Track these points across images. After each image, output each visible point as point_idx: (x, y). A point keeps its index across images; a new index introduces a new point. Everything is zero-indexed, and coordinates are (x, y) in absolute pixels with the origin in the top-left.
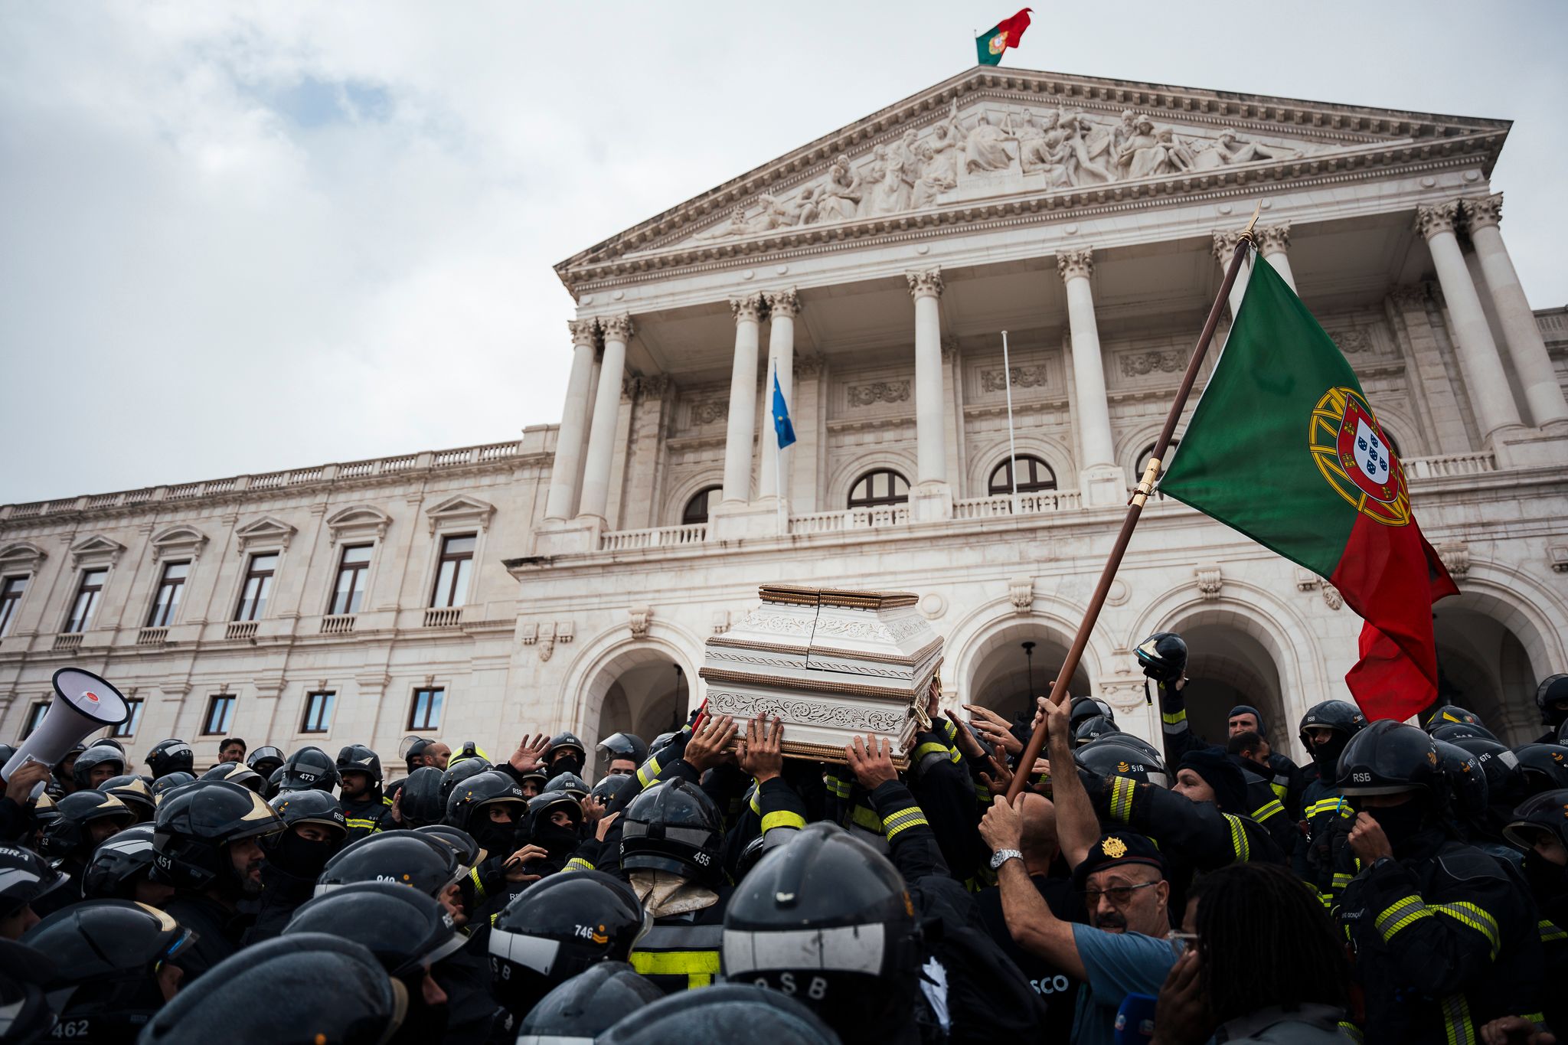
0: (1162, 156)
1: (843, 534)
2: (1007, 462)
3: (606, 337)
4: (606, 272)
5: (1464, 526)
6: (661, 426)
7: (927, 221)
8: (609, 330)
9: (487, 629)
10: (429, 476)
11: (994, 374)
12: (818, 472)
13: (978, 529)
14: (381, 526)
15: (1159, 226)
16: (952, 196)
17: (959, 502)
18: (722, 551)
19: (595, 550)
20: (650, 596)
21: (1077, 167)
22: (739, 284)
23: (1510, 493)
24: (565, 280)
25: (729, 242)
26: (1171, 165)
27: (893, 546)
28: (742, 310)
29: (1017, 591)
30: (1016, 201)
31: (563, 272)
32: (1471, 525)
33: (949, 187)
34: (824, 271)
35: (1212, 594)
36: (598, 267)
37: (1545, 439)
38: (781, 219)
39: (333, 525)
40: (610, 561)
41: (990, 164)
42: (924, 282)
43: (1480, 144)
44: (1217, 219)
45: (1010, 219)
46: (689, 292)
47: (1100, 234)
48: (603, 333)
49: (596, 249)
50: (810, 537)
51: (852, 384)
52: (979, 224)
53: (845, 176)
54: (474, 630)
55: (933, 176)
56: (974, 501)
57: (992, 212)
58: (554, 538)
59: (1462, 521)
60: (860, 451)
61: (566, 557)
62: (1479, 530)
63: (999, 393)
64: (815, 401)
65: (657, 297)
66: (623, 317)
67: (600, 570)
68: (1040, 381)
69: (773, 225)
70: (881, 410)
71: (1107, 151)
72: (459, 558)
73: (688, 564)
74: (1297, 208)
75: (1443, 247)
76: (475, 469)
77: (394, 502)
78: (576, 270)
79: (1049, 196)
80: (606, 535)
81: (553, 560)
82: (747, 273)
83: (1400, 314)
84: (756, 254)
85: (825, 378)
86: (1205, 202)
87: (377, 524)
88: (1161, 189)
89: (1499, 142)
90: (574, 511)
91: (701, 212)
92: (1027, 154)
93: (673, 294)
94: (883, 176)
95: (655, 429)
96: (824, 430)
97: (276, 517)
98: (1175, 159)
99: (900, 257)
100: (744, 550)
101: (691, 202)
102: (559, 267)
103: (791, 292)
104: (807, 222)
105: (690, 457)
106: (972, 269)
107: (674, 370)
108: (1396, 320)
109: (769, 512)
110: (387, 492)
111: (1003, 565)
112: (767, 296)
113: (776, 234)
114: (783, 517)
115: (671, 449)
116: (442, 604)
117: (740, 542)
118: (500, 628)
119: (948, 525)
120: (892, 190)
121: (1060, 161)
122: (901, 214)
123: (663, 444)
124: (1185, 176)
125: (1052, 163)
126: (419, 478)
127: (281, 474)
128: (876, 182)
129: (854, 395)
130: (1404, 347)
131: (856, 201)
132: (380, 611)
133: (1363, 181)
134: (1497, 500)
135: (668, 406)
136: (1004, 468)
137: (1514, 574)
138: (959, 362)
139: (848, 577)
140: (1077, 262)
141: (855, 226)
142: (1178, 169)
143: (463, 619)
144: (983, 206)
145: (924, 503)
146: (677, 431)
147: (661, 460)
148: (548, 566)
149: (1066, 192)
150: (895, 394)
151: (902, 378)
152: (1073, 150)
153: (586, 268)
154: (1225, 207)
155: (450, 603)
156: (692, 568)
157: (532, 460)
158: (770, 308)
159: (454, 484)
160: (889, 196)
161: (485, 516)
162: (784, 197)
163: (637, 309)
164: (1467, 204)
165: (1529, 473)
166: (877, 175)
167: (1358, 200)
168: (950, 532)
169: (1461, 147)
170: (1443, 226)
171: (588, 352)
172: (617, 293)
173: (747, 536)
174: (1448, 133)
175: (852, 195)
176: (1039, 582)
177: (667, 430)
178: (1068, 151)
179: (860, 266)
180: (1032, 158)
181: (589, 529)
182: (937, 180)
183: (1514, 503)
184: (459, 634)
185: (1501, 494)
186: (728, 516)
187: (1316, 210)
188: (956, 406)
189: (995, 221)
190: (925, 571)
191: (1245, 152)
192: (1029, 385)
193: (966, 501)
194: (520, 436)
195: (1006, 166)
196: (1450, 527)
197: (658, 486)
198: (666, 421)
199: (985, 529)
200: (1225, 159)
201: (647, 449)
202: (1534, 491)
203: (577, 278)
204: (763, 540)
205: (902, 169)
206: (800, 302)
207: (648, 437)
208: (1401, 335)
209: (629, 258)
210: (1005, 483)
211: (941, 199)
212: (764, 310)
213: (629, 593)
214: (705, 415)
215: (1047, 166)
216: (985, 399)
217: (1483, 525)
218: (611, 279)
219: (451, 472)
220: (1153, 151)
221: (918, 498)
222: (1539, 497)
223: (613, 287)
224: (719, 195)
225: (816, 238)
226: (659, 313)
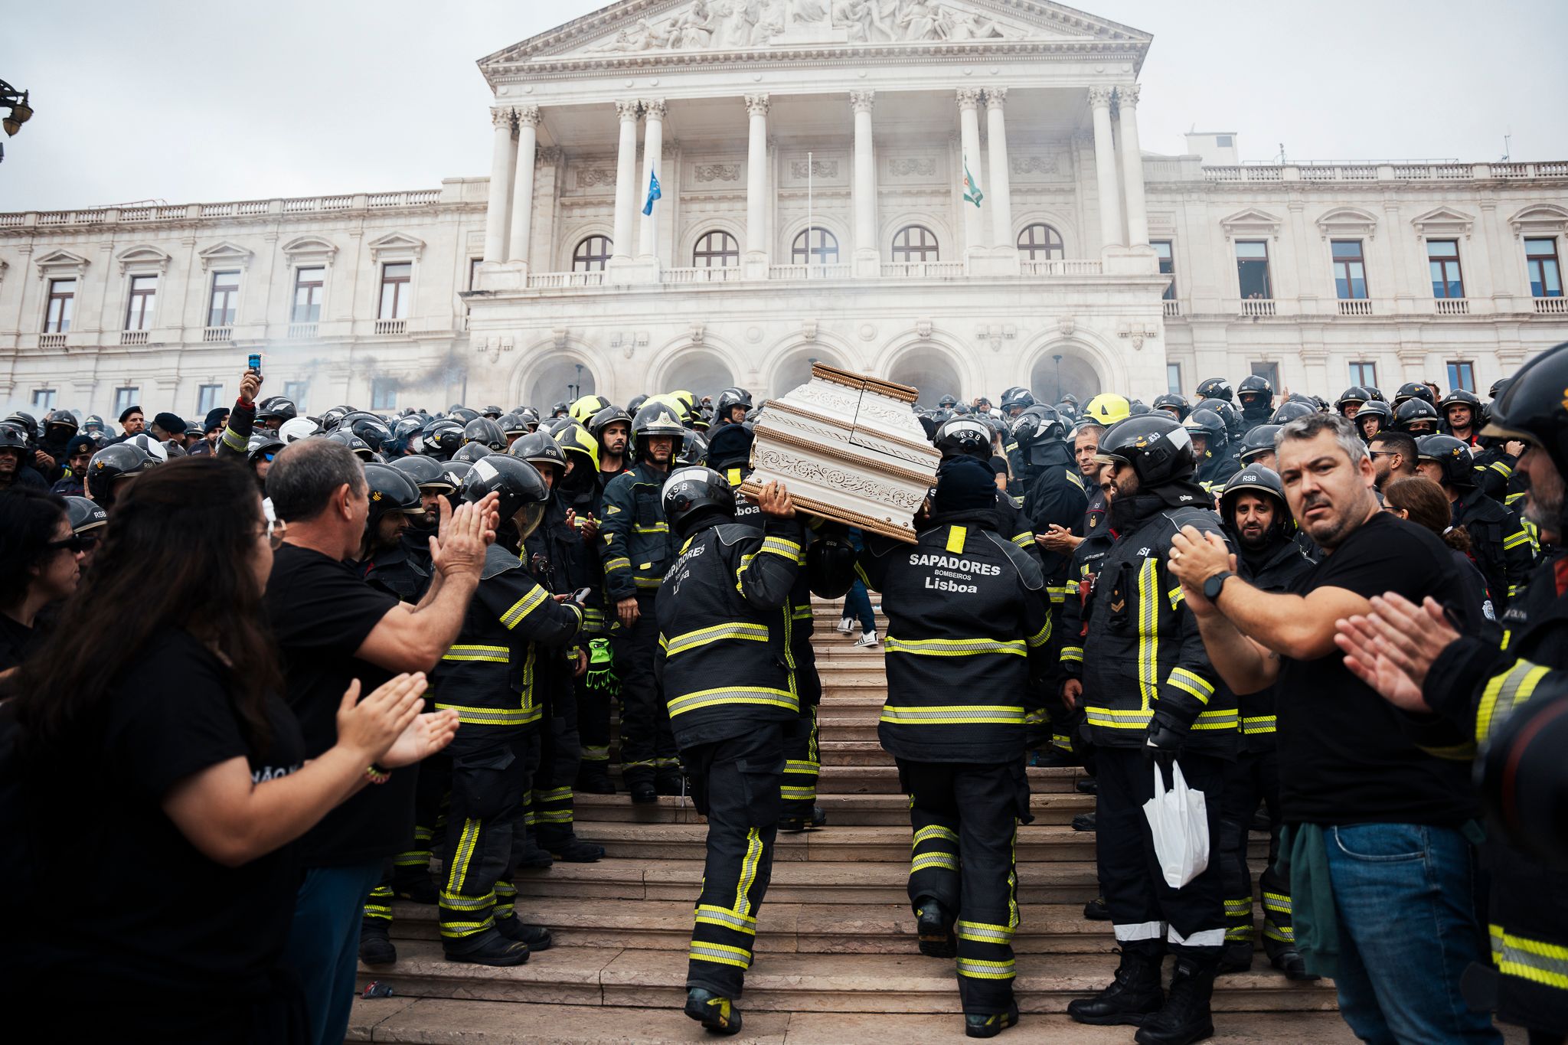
0: (929, 27)
1: (698, 285)
2: (806, 231)
3: (520, 122)
4: (519, 70)
5: (1076, 306)
6: (556, 187)
7: (762, 57)
8: (523, 118)
9: (430, 337)
10: (366, 214)
11: (801, 165)
12: (674, 231)
13: (784, 287)
14: (330, 254)
15: (921, 78)
16: (781, 39)
17: (773, 266)
18: (616, 292)
19: (523, 287)
20: (566, 320)
21: (871, 23)
22: (622, 90)
23: (1105, 288)
24: (485, 72)
25: (617, 56)
26: (935, 33)
27: (730, 294)
28: (625, 112)
29: (808, 328)
30: (826, 49)
31: (484, 66)
32: (1080, 306)
33: (779, 32)
34: (685, 87)
35: (926, 337)
36: (513, 65)
37: (1130, 256)
38: (654, 42)
39: (287, 251)
40: (538, 295)
41: (809, 17)
42: (758, 104)
43: (1133, 47)
44: (961, 77)
45: (821, 61)
46: (584, 93)
47: (881, 80)
48: (517, 119)
49: (510, 49)
50: (676, 286)
51: (698, 164)
52: (798, 62)
53: (702, 10)
54: (419, 337)
55: (769, 20)
56: (782, 266)
57: (808, 55)
58: (493, 276)
59: (1075, 303)
60: (703, 216)
61: (505, 291)
62: (1084, 309)
63: (803, 180)
64: (671, 177)
65: (559, 94)
66: (534, 109)
67: (529, 301)
68: (833, 173)
69: (648, 46)
70: (718, 185)
71: (893, 14)
72: (397, 281)
73: (591, 299)
74: (1014, 76)
75: (1101, 116)
76: (406, 211)
77: (338, 234)
78: (495, 66)
79: (849, 48)
80: (531, 275)
81: (496, 293)
82: (628, 82)
83: (1078, 150)
84: (635, 67)
85: (679, 159)
86: (955, 63)
87: (327, 252)
88: (926, 51)
89: (1145, 48)
90: (505, 258)
91: (592, 26)
92: (836, 13)
93: (571, 93)
94: (731, 13)
95: (551, 190)
96: (678, 199)
97: (232, 242)
98: (938, 29)
99: (741, 82)
100: (631, 292)
101: (584, 18)
102: (481, 62)
103: (661, 101)
104: (673, 45)
105: (577, 212)
106: (791, 96)
107: (565, 143)
108: (1075, 154)
109: (647, 266)
110: (330, 225)
111: (799, 311)
112: (643, 103)
113: (652, 53)
114: (656, 269)
115: (563, 205)
116: (387, 316)
117: (629, 287)
118: (440, 336)
119: (766, 283)
120: (737, 28)
121: (858, 20)
122: (744, 50)
123: (558, 201)
124: (942, 43)
125: (853, 21)
126: (358, 216)
127: (230, 204)
128: (725, 16)
129: (699, 173)
130: (1077, 174)
131: (710, 32)
132: (339, 321)
133: (1059, 61)
134: (1097, 291)
135: (560, 171)
136: (803, 235)
137: (1097, 337)
138: (776, 155)
139: (699, 313)
140: (864, 100)
141: (709, 56)
142: (940, 37)
143: (408, 329)
144: (802, 50)
145: (750, 266)
146: (566, 191)
147: (557, 214)
148: (492, 297)
149: (860, 45)
150: (729, 174)
151: (734, 163)
152: (869, 9)
153: (501, 66)
154: (968, 69)
155: (394, 316)
156: (594, 302)
157: (453, 207)
158: (645, 112)
159: (388, 222)
160: (735, 32)
161: (418, 249)
162: (655, 20)
163: (545, 102)
164: (1119, 90)
165: (1116, 277)
166: (727, 12)
167: (1054, 76)
168: (767, 287)
169: (1121, 48)
170: (1103, 103)
171: (505, 133)
172: (528, 87)
173: (633, 282)
174: (1116, 36)
175: (708, 28)
176: (822, 323)
177: (561, 191)
178: (866, 10)
179: (712, 86)
180: (840, 16)
181: (519, 271)
182: (771, 25)
183: (1105, 294)
184: (407, 340)
185: (1099, 288)
186: (618, 267)
187: (1025, 79)
188: (773, 189)
189: (810, 62)
190: (750, 312)
191: (986, 29)
192: (826, 175)
193: (778, 266)
194: (440, 186)
195: (821, 19)
196: (1068, 306)
197: (555, 234)
198: (559, 185)
199: (789, 287)
200: (972, 33)
201: (546, 205)
202: (1117, 288)
203: (495, 72)
204: (644, 287)
205: (746, 12)
206: (667, 109)
207: (546, 195)
208: (1076, 165)
209: (537, 60)
210: (803, 247)
211: (773, 40)
212: (640, 112)
213: (551, 318)
214: (588, 180)
215: (849, 23)
216: (793, 183)
217: (1087, 306)
218: (522, 76)
219: (385, 213)
220: (924, 20)
221: (747, 262)
222: (1120, 291)
223: (523, 82)
224: (607, 15)
225: (681, 61)
226: (561, 107)
